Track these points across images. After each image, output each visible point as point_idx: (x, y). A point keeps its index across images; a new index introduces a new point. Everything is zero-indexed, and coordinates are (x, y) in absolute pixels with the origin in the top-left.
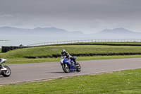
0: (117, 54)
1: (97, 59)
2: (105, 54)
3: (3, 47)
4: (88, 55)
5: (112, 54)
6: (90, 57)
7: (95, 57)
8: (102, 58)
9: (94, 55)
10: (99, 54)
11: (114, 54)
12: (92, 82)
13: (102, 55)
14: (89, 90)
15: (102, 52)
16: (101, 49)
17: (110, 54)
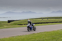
0: (59, 22)
1: (50, 25)
2: (53, 22)
3: (8, 21)
4: (46, 23)
5: (56, 22)
6: (47, 24)
7: (49, 24)
8: (52, 24)
9: (48, 23)
10: (51, 23)
11: (57, 22)
12: (48, 35)
13: (52, 23)
14: (47, 38)
15: (52, 21)
16: (51, 20)
17: (55, 22)
